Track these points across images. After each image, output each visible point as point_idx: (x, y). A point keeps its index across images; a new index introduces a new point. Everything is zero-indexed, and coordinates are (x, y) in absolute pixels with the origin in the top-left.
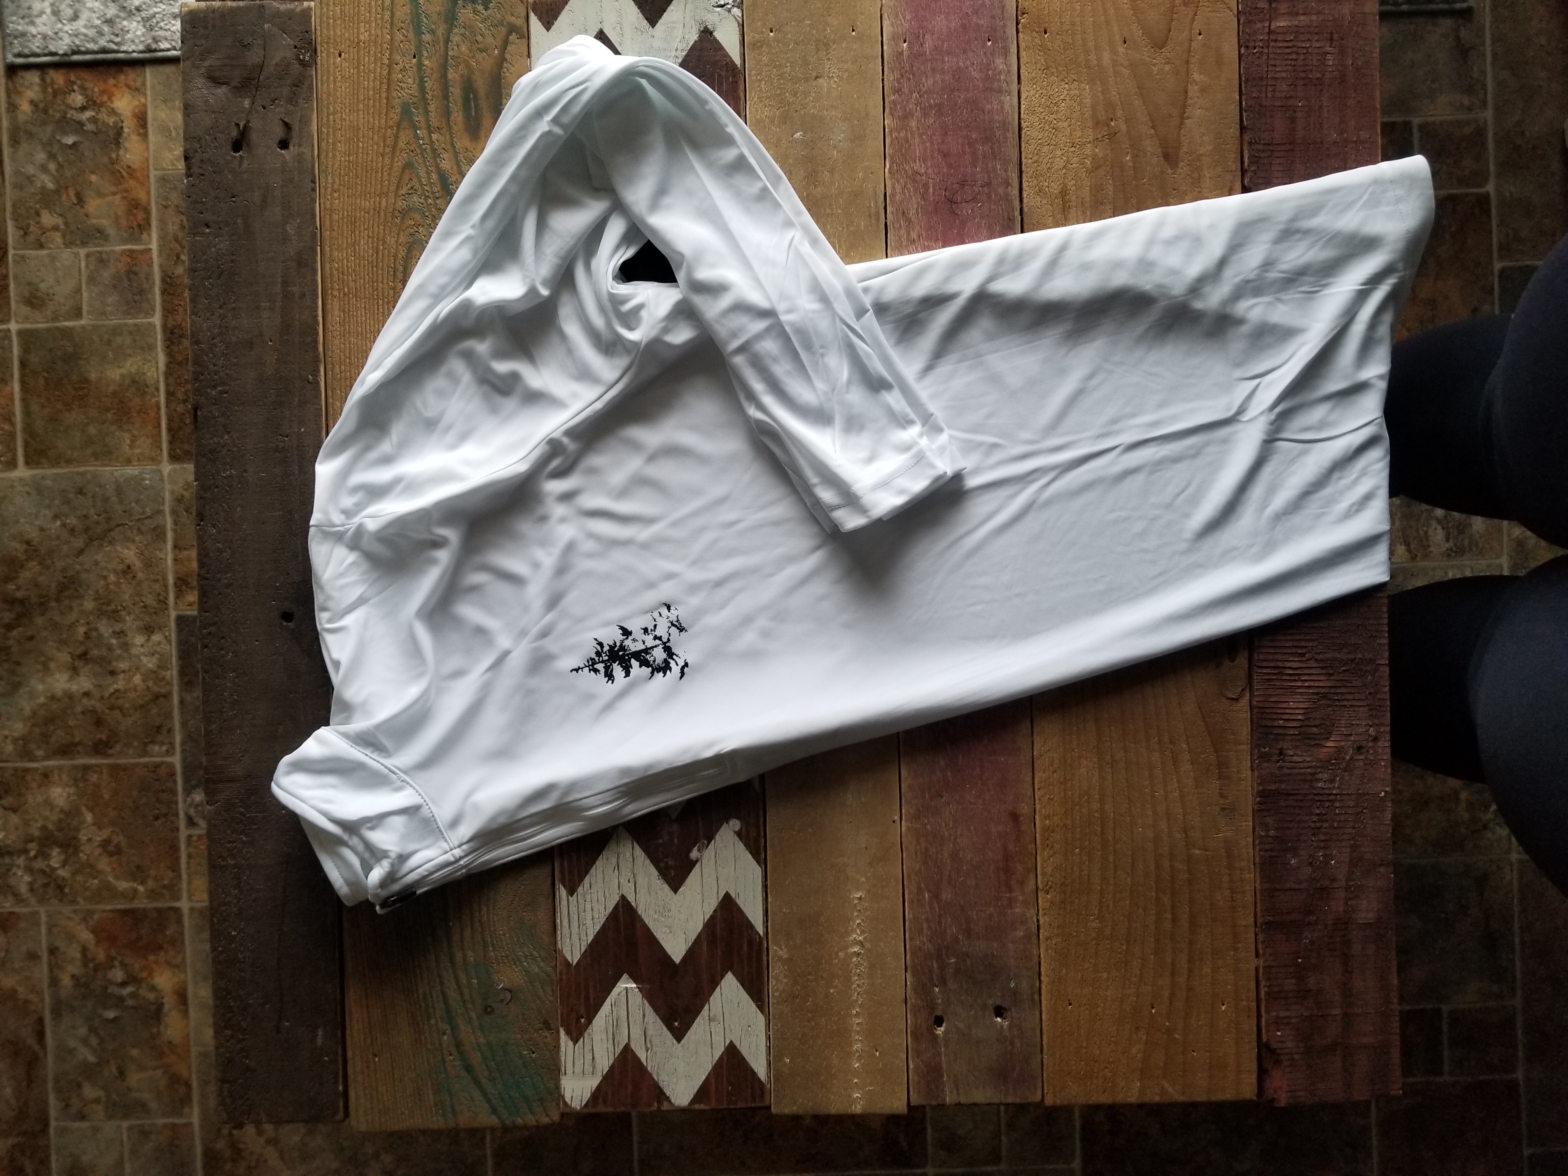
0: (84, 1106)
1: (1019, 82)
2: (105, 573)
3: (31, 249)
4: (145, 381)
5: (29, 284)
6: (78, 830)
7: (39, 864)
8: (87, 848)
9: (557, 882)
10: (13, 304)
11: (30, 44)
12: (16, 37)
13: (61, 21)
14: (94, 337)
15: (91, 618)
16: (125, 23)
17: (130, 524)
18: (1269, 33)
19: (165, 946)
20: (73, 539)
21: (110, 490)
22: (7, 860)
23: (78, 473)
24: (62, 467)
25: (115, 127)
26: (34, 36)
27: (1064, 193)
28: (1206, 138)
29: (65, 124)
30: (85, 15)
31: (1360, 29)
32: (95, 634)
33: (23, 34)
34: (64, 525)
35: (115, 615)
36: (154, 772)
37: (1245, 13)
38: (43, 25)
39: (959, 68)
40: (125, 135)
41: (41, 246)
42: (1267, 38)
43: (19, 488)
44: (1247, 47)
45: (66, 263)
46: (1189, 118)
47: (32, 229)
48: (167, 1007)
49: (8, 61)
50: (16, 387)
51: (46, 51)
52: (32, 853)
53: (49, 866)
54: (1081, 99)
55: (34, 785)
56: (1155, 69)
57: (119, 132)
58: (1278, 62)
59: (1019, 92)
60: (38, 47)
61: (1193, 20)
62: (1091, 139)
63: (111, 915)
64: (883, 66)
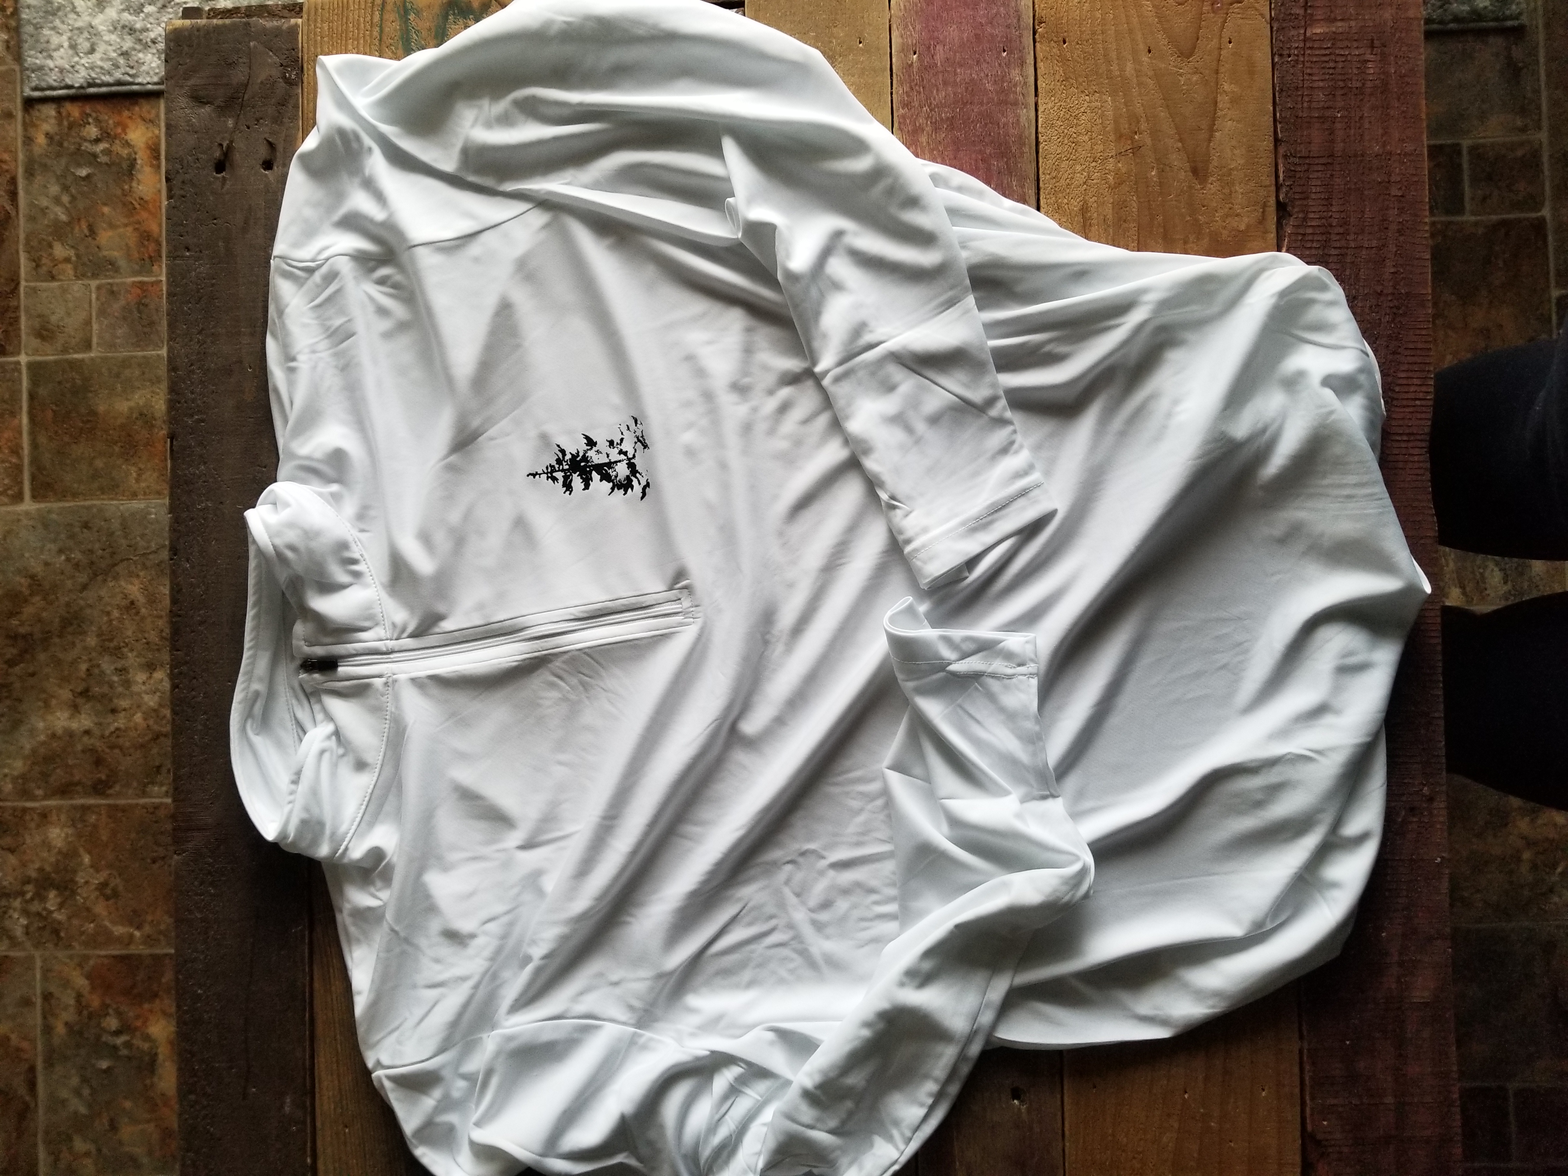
0: (75, 1160)
1: (1036, 95)
2: (109, 608)
3: (42, 281)
4: (153, 414)
5: (39, 316)
6: (75, 872)
7: (35, 907)
8: (83, 892)
10: (24, 336)
11: (47, 78)
12: (33, 71)
13: (78, 55)
14: (103, 370)
15: (94, 654)
16: (141, 55)
17: (135, 558)
18: (1305, 41)
19: (161, 993)
20: (77, 574)
21: (116, 524)
22: (4, 902)
23: (84, 507)
24: (67, 501)
25: (129, 159)
26: (51, 70)
27: (1084, 210)
28: (1236, 152)
29: (79, 156)
30: (101, 48)
31: (1403, 35)
32: (96, 671)
33: (41, 68)
34: (68, 560)
35: (117, 653)
36: (152, 813)
37: (1278, 20)
38: (61, 58)
39: (972, 80)
40: (138, 167)
41: (53, 278)
42: (1302, 45)
43: (25, 522)
44: (1281, 55)
45: (78, 295)
46: (1217, 130)
47: (44, 261)
48: (161, 1057)
49: (25, 94)
50: (25, 420)
51: (62, 85)
52: (29, 896)
53: (45, 909)
54: (1103, 112)
55: (33, 825)
56: (1182, 80)
57: (132, 163)
58: (1315, 71)
59: (1036, 104)
60: (55, 80)
61: (1223, 27)
62: (1113, 153)
63: (106, 961)
64: (892, 79)
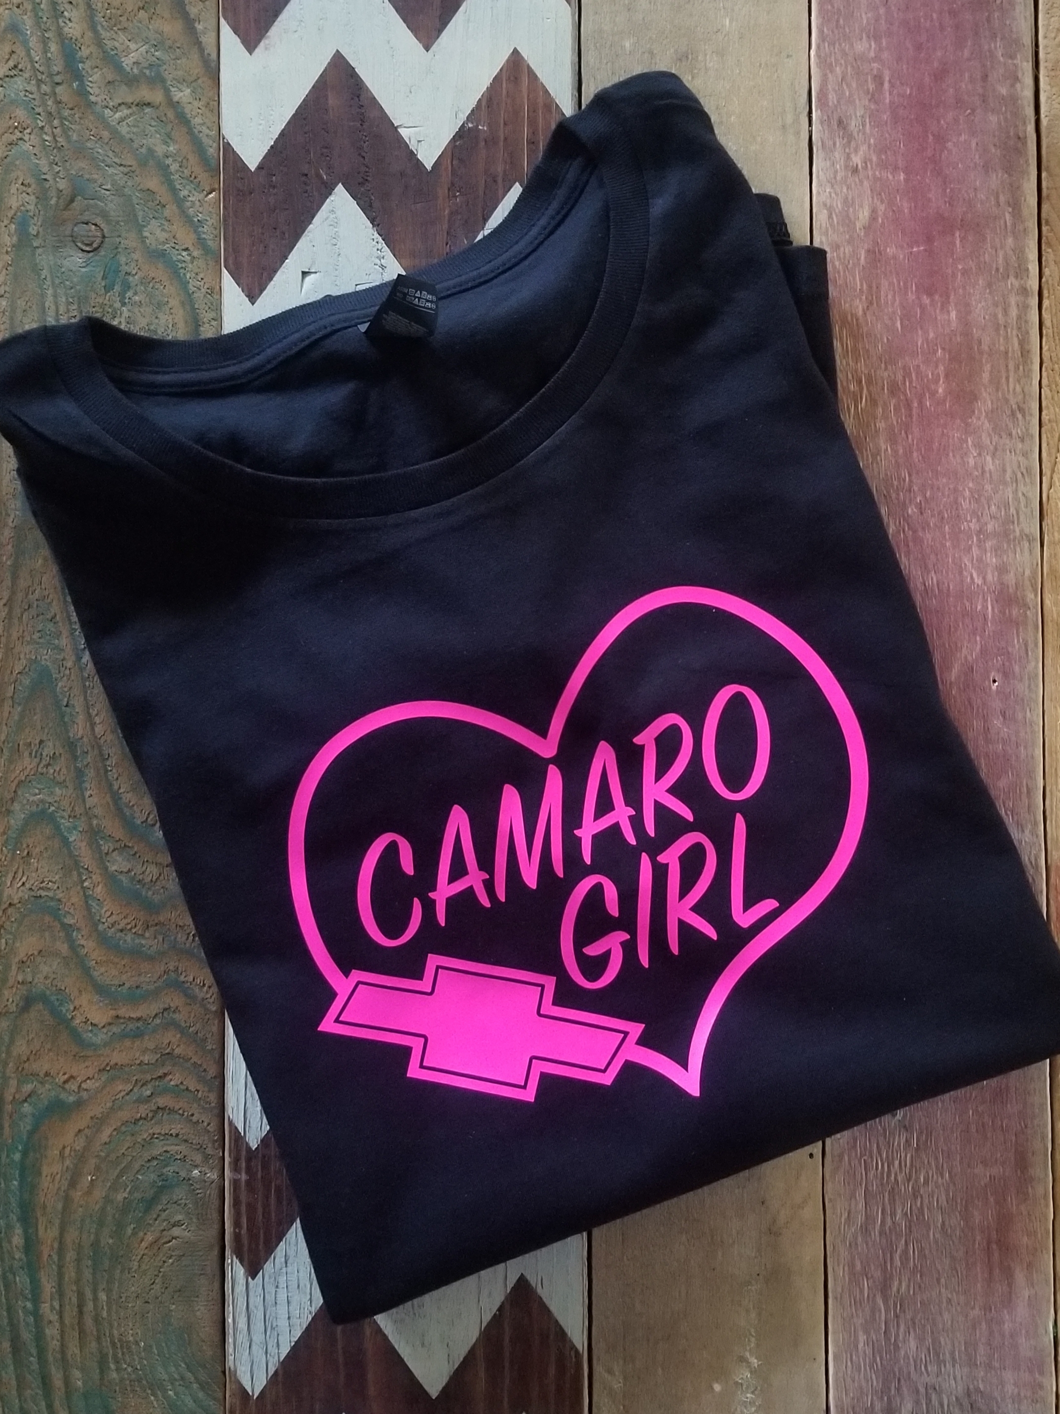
9: (228, 1252)
